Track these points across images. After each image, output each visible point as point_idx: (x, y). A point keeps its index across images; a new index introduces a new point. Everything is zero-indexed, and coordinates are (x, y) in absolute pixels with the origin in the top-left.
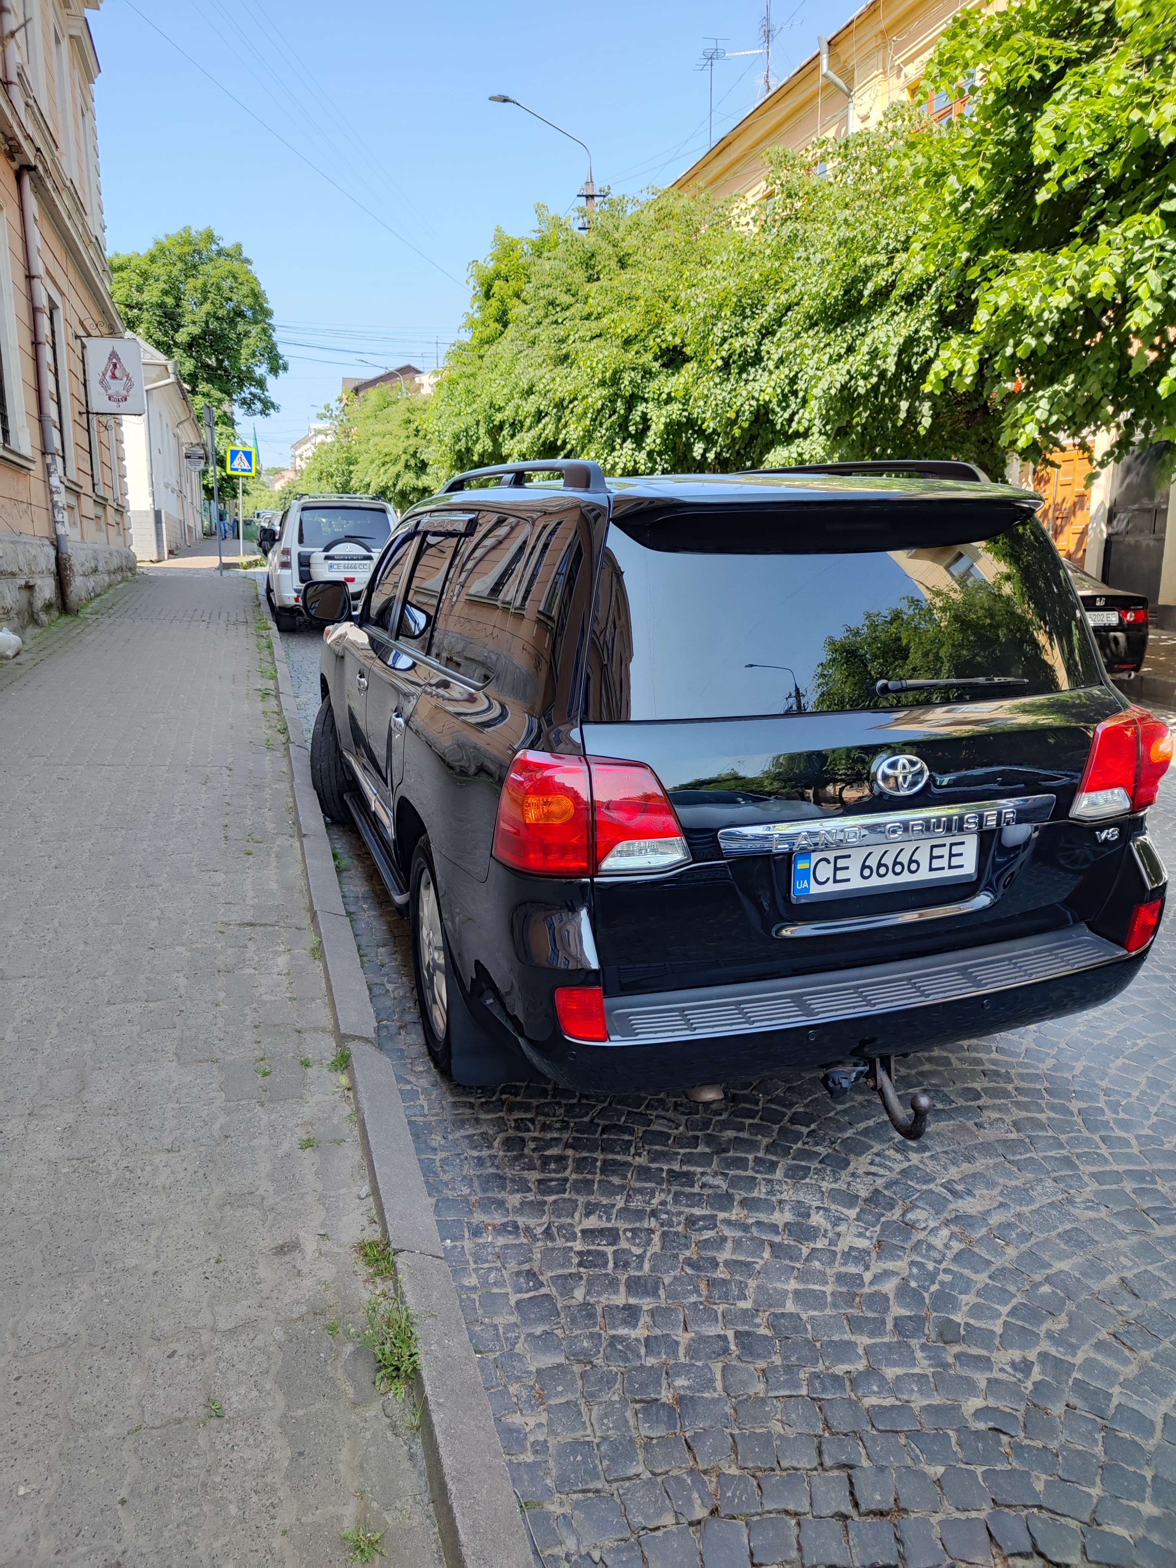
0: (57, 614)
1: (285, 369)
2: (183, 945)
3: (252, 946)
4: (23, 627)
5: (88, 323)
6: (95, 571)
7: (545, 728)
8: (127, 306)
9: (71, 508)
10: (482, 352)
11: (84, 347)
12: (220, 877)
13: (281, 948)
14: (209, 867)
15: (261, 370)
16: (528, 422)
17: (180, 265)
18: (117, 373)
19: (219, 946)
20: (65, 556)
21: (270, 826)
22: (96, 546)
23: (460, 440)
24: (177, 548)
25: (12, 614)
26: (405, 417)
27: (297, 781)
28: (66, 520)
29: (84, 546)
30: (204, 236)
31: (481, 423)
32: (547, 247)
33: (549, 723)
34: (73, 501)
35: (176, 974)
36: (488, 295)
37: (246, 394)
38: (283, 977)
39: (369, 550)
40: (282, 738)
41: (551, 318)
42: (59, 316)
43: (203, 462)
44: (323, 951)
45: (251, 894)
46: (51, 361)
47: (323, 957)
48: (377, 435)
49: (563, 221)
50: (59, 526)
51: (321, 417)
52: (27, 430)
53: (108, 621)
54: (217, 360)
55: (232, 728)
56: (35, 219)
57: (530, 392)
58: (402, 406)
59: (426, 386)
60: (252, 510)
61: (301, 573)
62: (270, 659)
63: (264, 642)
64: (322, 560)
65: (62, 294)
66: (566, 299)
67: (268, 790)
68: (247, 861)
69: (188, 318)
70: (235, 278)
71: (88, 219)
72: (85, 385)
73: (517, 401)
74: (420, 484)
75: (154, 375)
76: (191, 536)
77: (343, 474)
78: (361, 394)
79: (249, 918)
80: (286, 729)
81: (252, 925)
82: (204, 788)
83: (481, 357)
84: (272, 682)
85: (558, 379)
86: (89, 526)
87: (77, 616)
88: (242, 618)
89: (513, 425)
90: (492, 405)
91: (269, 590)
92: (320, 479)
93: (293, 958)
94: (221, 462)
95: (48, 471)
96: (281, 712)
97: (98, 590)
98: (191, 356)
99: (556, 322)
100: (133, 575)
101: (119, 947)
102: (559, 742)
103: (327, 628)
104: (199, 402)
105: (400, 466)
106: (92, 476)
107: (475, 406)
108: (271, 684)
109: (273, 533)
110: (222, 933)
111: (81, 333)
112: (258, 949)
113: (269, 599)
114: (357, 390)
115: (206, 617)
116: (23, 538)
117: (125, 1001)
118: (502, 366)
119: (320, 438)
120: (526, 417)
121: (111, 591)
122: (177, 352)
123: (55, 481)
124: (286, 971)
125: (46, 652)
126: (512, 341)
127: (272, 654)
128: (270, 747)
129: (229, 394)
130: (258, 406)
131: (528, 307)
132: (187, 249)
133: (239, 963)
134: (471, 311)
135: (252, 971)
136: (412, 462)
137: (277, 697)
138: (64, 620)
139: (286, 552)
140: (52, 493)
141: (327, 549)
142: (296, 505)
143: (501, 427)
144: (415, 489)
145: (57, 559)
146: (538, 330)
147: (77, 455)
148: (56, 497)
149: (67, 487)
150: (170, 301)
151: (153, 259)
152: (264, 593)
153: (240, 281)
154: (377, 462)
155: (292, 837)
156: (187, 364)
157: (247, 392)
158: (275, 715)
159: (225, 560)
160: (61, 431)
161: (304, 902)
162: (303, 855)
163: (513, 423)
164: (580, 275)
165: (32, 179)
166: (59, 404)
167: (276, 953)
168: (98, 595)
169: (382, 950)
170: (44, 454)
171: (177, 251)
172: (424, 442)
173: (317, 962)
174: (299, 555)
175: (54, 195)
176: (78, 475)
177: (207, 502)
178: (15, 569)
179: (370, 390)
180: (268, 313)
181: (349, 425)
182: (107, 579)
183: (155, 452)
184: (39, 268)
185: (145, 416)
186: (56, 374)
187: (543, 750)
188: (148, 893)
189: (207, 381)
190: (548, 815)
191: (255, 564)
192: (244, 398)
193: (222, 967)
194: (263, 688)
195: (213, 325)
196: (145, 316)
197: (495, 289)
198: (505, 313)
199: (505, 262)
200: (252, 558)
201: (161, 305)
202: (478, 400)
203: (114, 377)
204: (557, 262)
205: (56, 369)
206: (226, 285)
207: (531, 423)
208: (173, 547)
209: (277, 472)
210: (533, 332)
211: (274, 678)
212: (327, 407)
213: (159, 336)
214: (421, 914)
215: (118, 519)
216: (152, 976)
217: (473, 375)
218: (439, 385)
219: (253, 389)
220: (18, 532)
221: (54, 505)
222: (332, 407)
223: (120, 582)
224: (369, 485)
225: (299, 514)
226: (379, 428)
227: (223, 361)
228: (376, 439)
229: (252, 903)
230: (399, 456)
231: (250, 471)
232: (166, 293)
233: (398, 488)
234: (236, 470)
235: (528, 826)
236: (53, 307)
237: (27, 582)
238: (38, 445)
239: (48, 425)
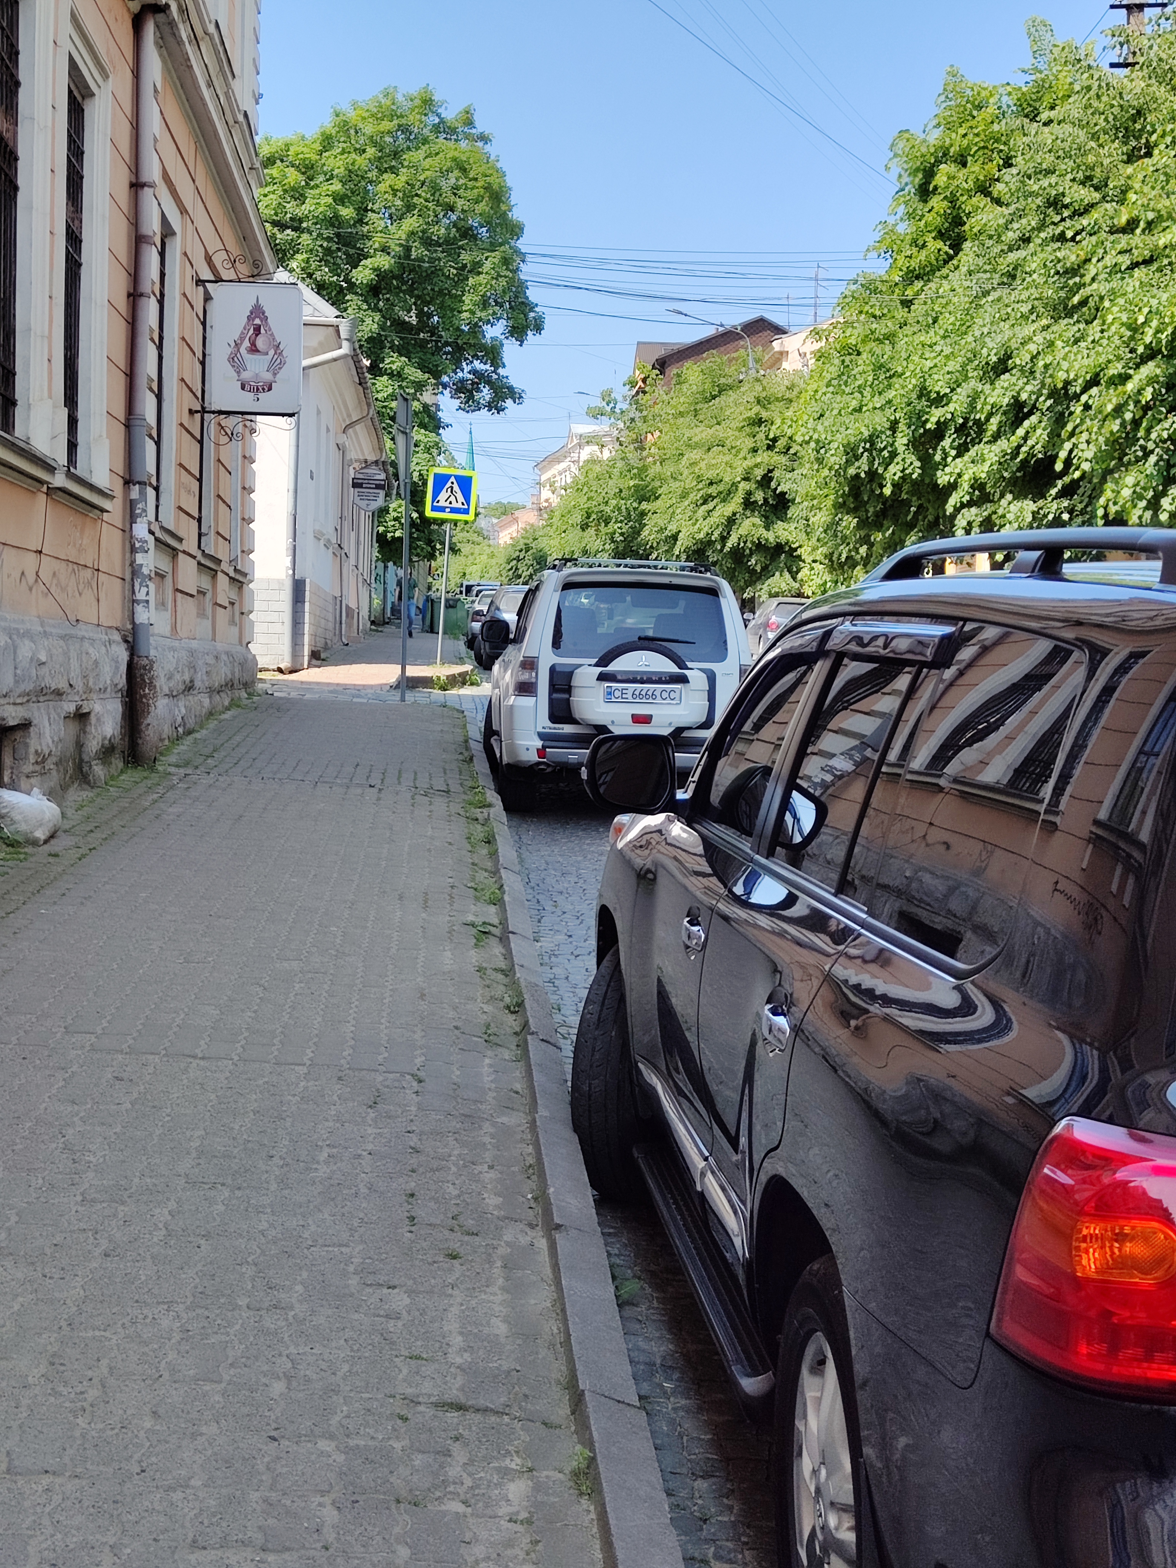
0: (121, 765)
1: (538, 328)
2: (332, 1437)
3: (460, 1454)
4: (64, 788)
5: (219, 259)
6: (189, 688)
7: (1116, 1074)
8: (275, 224)
9: (161, 576)
10: (910, 292)
11: (208, 298)
12: (400, 1300)
13: (515, 1463)
14: (382, 1279)
15: (494, 331)
16: (993, 425)
17: (371, 151)
18: (260, 343)
19: (398, 1445)
20: (145, 662)
21: (492, 1201)
22: (194, 644)
23: (857, 458)
24: (326, 648)
25: (50, 764)
26: (752, 414)
27: (542, 1112)
28: (152, 598)
29: (176, 644)
30: (417, 102)
31: (902, 426)
32: (1047, 100)
33: (1126, 1065)
34: (164, 565)
35: (318, 1499)
36: (925, 192)
37: (465, 373)
38: (519, 1528)
39: (681, 665)
40: (511, 1022)
41: (1050, 231)
42: (175, 248)
43: (382, 493)
44: (596, 1480)
45: (457, 1340)
46: (155, 325)
47: (595, 1492)
48: (697, 446)
49: (1082, 54)
50: (139, 609)
51: (596, 414)
52: (107, 442)
53: (206, 780)
54: (420, 314)
55: (422, 996)
56: (156, 91)
57: (1002, 367)
58: (748, 393)
59: (794, 356)
60: (455, 580)
61: (552, 704)
62: (489, 865)
63: (479, 831)
64: (593, 681)
65: (183, 211)
66: (1087, 195)
67: (487, 1127)
68: (451, 1270)
69: (378, 240)
70: (463, 170)
71: (236, 85)
72: (203, 363)
73: (974, 384)
74: (770, 537)
75: (314, 343)
76: (349, 626)
77: (628, 517)
78: (673, 371)
79: (454, 1393)
80: (520, 1004)
81: (460, 1407)
82: (372, 1114)
83: (907, 304)
84: (493, 909)
85: (1059, 344)
86: (187, 606)
87: (152, 769)
88: (439, 784)
89: (961, 430)
90: (923, 392)
91: (490, 732)
92: (584, 527)
93: (538, 1487)
94: (416, 497)
95: (131, 514)
96: (512, 968)
97: (191, 723)
98: (376, 309)
99: (1061, 238)
100: (250, 695)
101: (214, 1429)
102: (1144, 1105)
103: (618, 819)
104: (383, 386)
105: (734, 505)
106: (199, 520)
107: (891, 394)
108: (491, 914)
109: (504, 625)
110: (404, 1419)
111: (207, 275)
112: (471, 1462)
113: (489, 750)
114: (662, 365)
115: (375, 780)
116: (82, 631)
117: (224, 1543)
118: (947, 321)
119: (587, 452)
120: (990, 415)
121: (212, 724)
122: (353, 301)
123: (140, 530)
124: (524, 1515)
125: (98, 835)
126: (970, 273)
127: (494, 855)
128: (490, 1039)
129: (437, 375)
130: (485, 394)
131: (1005, 211)
132: (386, 125)
133: (436, 1487)
134: (891, 220)
135: (460, 1508)
136: (759, 496)
137: (504, 939)
138: (130, 776)
139: (529, 664)
140: (133, 550)
141: (604, 661)
142: (552, 579)
143: (939, 433)
144: (760, 546)
145: (131, 667)
146: (1021, 254)
147: (180, 485)
148: (140, 558)
149: (157, 540)
150: (347, 212)
151: (327, 142)
152: (479, 737)
153: (472, 175)
154: (692, 497)
155: (532, 1226)
156: (368, 321)
157: (467, 368)
158: (500, 976)
159: (413, 671)
160: (158, 443)
161: (558, 1369)
162: (556, 1267)
163: (963, 425)
164: (1114, 150)
165: (157, 26)
166: (159, 397)
167: (505, 1472)
168: (189, 732)
169: (701, 1485)
170: (128, 482)
171: (369, 129)
172: (783, 459)
173: (585, 1502)
174: (553, 670)
175: (190, 49)
176: (177, 520)
177: (381, 565)
178: (63, 685)
179: (688, 364)
180: (516, 230)
181: (644, 428)
182: (206, 702)
183: (304, 476)
184: (152, 171)
185: (296, 417)
186: (160, 347)
187: (1110, 1121)
188: (269, 1322)
189: (402, 351)
190: (1123, 1263)
191: (462, 680)
192: (462, 381)
193: (404, 1493)
194: (479, 920)
195: (418, 251)
196: (305, 239)
197: (940, 180)
198: (958, 222)
199: (962, 131)
200: (457, 669)
201: (335, 221)
202: (897, 382)
203: (254, 349)
204: (1068, 128)
205: (161, 338)
206: (446, 185)
207: (1000, 425)
208: (320, 644)
209: (506, 511)
210: (1012, 257)
211: (498, 902)
212: (607, 396)
213: (324, 274)
214: (799, 1424)
215: (234, 596)
216: (274, 1496)
217: (890, 337)
218: (820, 356)
219: (477, 364)
220: (73, 619)
221: (135, 571)
222: (617, 395)
223: (228, 709)
224: (675, 537)
225: (557, 596)
226: (702, 433)
227: (430, 316)
228: (695, 455)
229: (459, 1360)
230: (735, 485)
231: (466, 512)
232: (340, 199)
233: (729, 544)
234: (442, 509)
235: (1080, 1283)
236: (167, 232)
237: (78, 708)
238: (120, 468)
239: (139, 432)
